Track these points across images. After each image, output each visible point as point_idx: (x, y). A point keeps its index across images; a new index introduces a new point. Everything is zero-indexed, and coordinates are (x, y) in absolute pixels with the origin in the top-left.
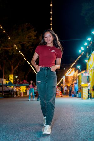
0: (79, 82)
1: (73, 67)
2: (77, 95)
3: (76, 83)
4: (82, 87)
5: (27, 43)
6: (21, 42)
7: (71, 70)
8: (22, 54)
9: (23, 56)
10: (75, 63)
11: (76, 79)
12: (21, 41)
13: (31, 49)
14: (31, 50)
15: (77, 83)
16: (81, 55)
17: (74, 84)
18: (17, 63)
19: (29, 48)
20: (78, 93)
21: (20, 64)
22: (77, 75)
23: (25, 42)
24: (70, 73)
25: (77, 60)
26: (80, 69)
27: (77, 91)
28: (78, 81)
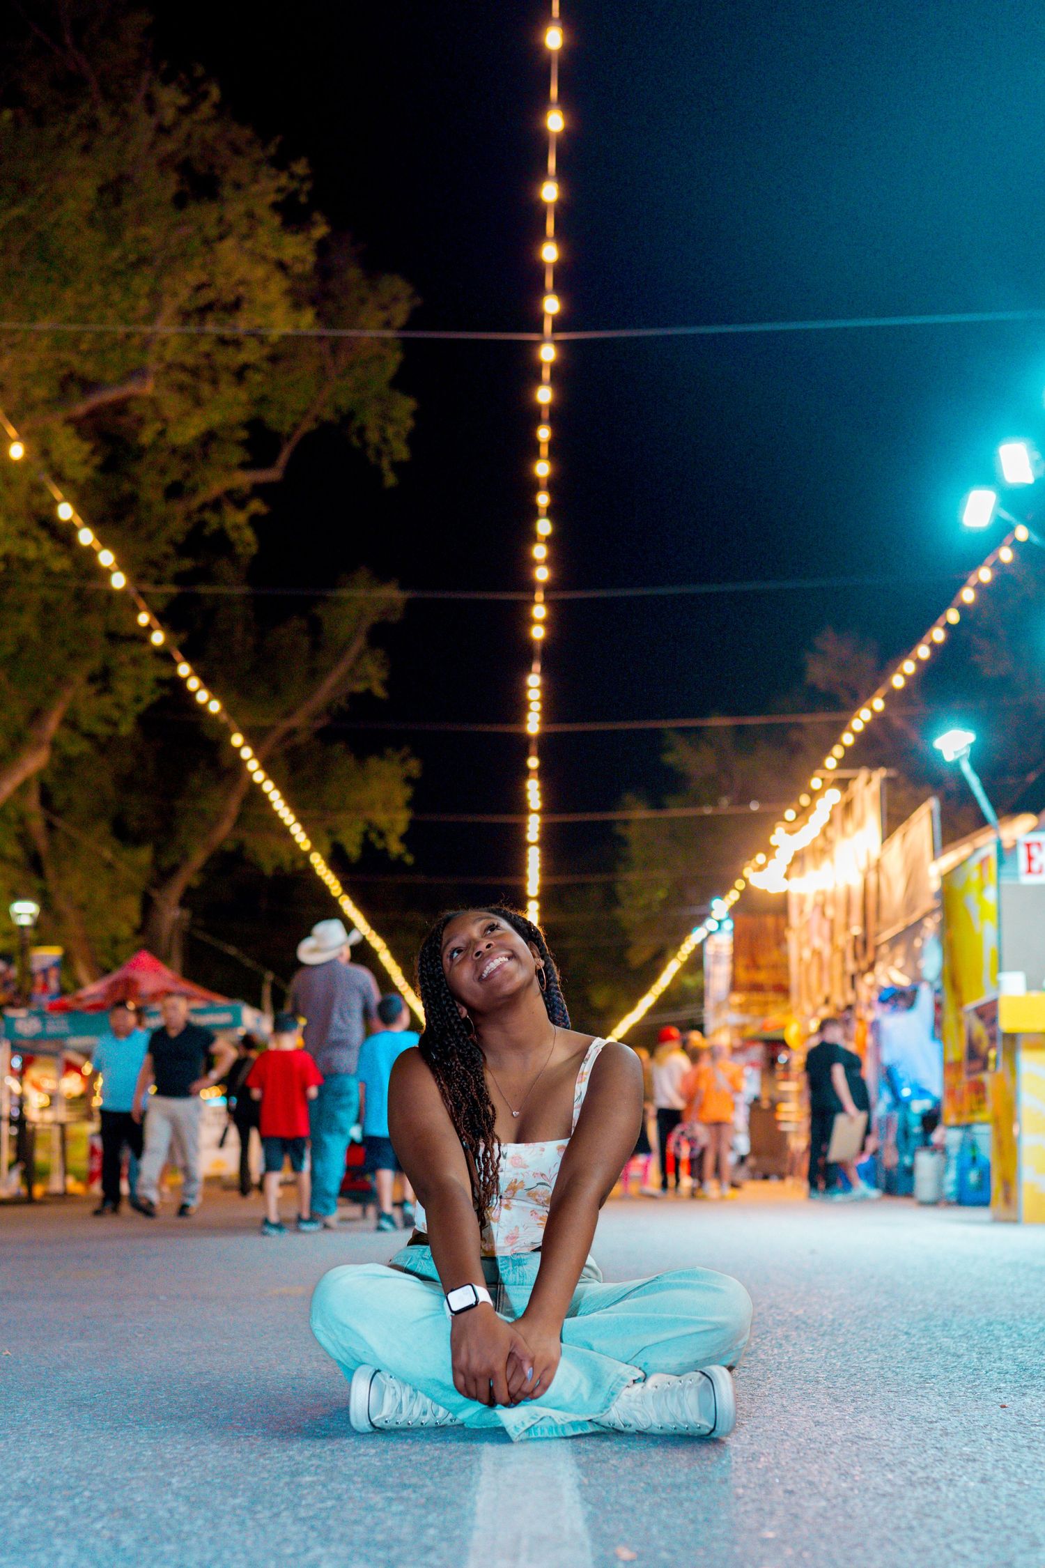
0: (952, 979)
1: (852, 760)
2: (925, 1163)
3: (900, 998)
4: (1012, 1040)
5: (172, 404)
6: (88, 386)
7: (834, 796)
8: (106, 558)
9: (118, 581)
10: (892, 698)
11: (914, 929)
12: (88, 368)
13: (237, 499)
14: (236, 518)
15: (925, 998)
16: (985, 575)
17: (877, 1013)
18: (36, 715)
19: (216, 484)
20: (936, 1137)
21: (70, 723)
22: (913, 875)
23: (149, 388)
24: (820, 850)
25: (923, 652)
26: (966, 768)
27: (920, 1106)
28: (931, 963)
